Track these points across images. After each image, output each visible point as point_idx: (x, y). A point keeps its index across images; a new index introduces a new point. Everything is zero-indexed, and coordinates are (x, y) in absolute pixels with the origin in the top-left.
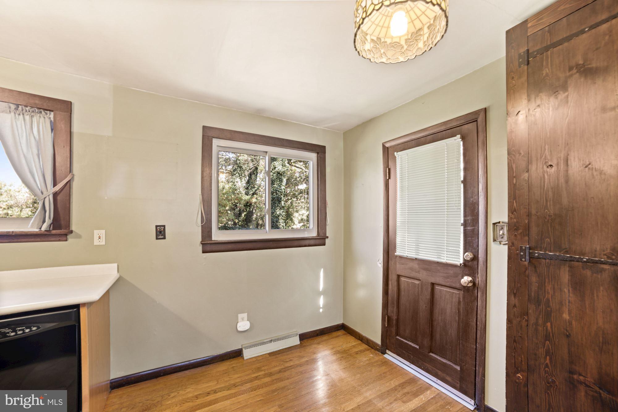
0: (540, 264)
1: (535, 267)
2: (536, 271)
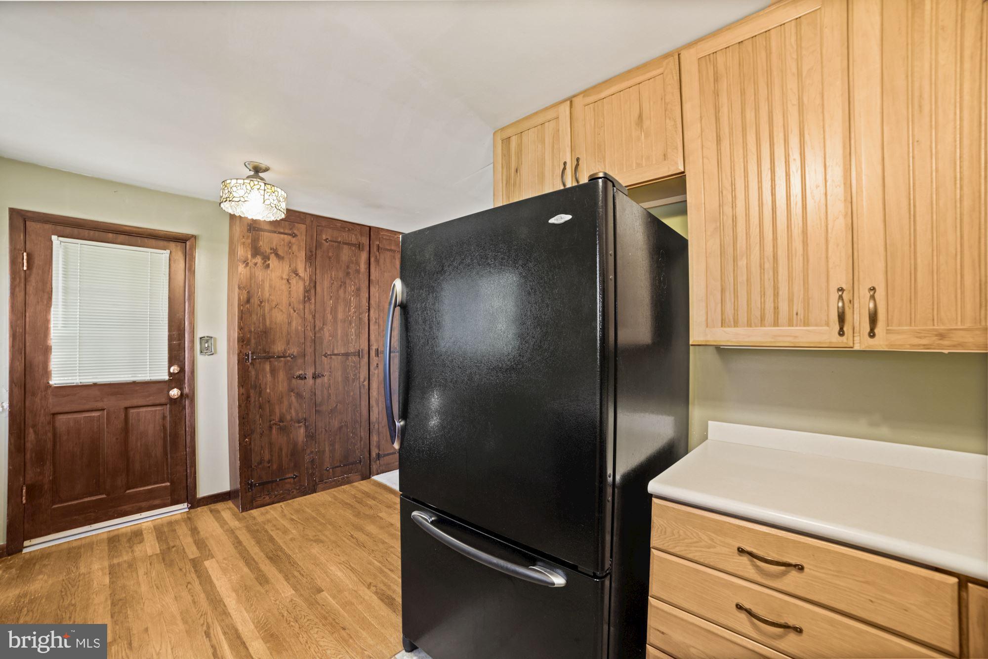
0: (256, 363)
1: (254, 365)
2: (254, 368)
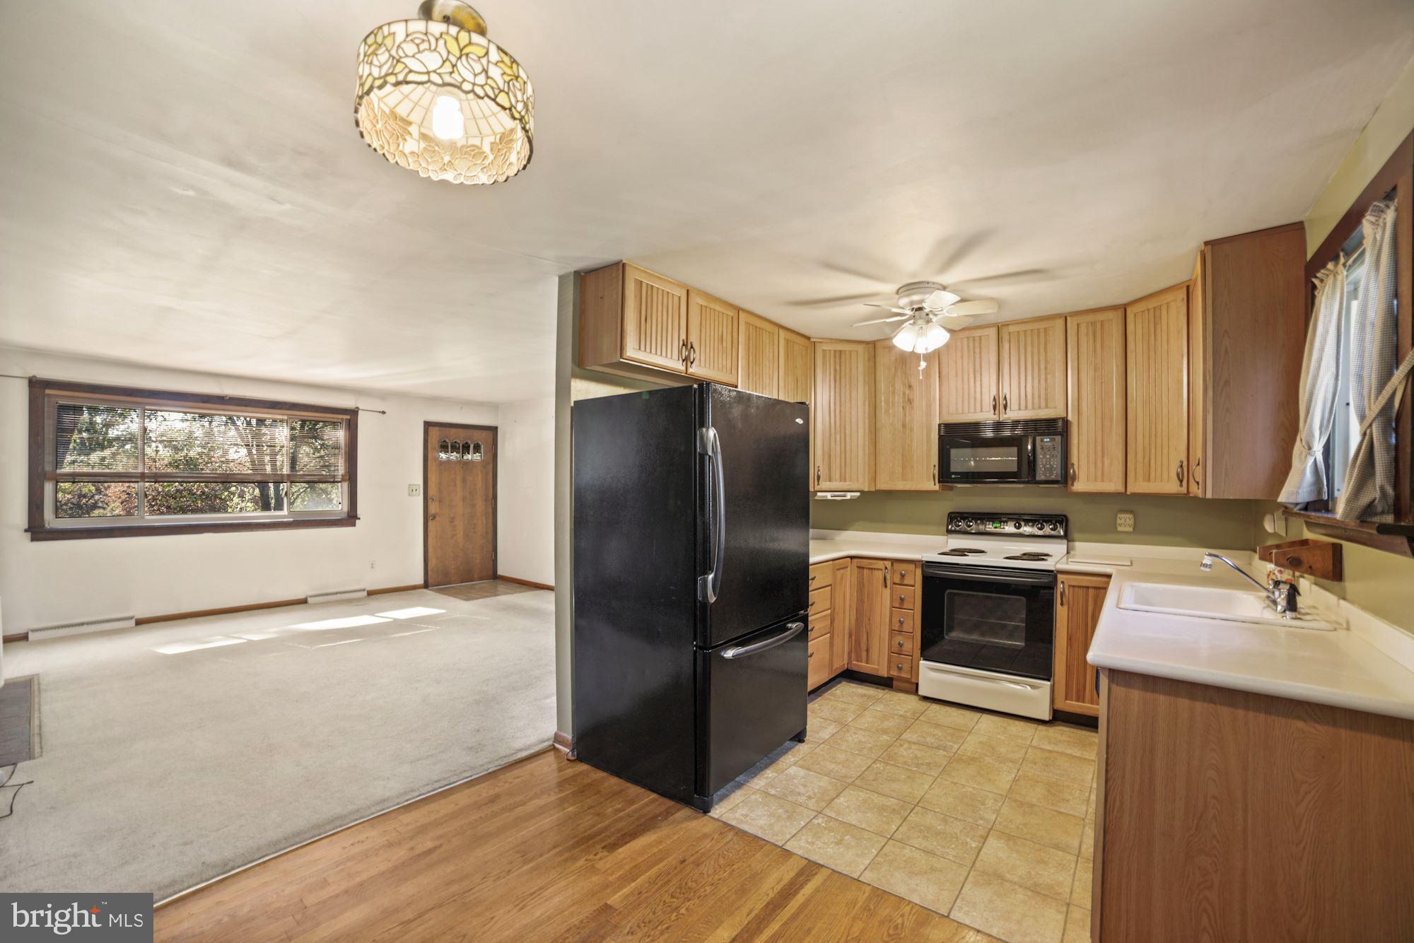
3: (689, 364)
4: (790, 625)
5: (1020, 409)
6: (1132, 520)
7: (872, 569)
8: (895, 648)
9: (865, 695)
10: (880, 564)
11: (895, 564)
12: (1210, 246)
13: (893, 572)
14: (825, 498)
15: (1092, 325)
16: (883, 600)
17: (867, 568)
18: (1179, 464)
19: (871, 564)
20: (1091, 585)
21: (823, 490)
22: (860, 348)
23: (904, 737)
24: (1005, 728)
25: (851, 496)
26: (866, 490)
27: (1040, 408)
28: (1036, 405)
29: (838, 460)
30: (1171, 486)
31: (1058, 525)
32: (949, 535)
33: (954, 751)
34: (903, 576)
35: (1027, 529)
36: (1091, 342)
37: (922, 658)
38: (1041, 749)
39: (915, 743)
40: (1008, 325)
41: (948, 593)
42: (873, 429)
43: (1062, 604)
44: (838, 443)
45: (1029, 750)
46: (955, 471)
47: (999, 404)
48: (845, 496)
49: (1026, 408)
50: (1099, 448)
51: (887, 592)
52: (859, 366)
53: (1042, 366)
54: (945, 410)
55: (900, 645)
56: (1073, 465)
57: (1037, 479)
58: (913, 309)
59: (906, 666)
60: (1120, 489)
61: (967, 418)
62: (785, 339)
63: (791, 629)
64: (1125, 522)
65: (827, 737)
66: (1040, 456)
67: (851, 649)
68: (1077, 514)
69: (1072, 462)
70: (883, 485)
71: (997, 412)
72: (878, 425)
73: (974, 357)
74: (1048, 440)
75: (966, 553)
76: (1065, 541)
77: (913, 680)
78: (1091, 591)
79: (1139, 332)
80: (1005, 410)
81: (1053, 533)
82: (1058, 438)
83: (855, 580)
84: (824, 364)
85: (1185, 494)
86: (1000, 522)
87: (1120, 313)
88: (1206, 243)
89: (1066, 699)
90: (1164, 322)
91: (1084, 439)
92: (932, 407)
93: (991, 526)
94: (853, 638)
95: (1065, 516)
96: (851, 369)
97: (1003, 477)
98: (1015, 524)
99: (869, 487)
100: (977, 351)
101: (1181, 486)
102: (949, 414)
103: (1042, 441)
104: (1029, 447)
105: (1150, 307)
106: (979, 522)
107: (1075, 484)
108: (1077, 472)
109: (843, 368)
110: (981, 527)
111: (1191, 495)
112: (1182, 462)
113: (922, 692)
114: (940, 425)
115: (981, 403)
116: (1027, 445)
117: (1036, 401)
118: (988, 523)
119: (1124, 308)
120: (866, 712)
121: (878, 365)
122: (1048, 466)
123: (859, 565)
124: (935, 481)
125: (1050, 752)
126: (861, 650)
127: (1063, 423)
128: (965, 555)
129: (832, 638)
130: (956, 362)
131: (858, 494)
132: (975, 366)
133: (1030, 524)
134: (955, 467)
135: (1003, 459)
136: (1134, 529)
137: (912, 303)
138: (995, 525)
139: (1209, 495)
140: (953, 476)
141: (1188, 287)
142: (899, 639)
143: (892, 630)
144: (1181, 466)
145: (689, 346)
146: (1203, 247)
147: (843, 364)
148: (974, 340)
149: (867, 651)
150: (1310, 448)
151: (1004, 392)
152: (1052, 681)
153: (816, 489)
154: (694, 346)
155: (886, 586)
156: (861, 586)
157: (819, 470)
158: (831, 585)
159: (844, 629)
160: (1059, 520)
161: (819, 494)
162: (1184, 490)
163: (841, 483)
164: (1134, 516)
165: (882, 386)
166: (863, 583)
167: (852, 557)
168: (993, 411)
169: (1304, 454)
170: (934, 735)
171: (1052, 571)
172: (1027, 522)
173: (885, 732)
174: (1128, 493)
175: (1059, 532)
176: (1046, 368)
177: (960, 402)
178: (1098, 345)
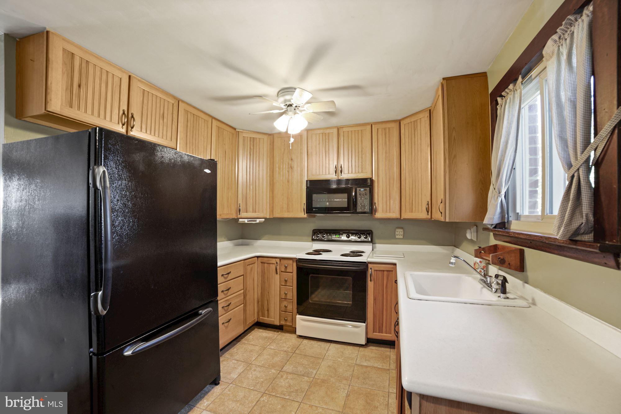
3: (130, 128)
4: (200, 311)
5: (349, 173)
6: (403, 232)
7: (269, 263)
8: (283, 309)
9: (266, 338)
10: (274, 261)
11: (282, 261)
12: (445, 81)
13: (281, 264)
14: (244, 222)
15: (384, 129)
16: (276, 280)
17: (266, 263)
18: (427, 203)
19: (268, 260)
20: (385, 270)
21: (243, 217)
22: (265, 137)
23: (284, 369)
24: (342, 352)
25: (259, 221)
26: (268, 217)
27: (359, 172)
28: (357, 172)
29: (251, 201)
30: (423, 215)
31: (368, 235)
32: (313, 242)
33: (313, 376)
34: (286, 267)
35: (353, 238)
36: (384, 138)
37: (298, 314)
38: (361, 365)
39: (290, 373)
40: (343, 127)
41: (311, 276)
42: (272, 183)
43: (371, 281)
44: (251, 191)
45: (355, 368)
46: (315, 207)
47: (338, 170)
48: (256, 221)
49: (352, 173)
50: (388, 194)
51: (278, 277)
52: (265, 147)
53: (360, 150)
54: (310, 174)
55: (286, 307)
56: (375, 203)
57: (357, 211)
58: (286, 105)
59: (289, 319)
60: (398, 216)
61: (322, 177)
62: (216, 126)
63: (201, 314)
64: (399, 233)
65: (236, 376)
66: (359, 199)
67: (259, 310)
68: (377, 230)
69: (375, 202)
70: (277, 215)
71: (337, 174)
72: (274, 181)
73: (326, 144)
74: (363, 190)
75: (321, 253)
76: (371, 244)
77: (293, 326)
78: (385, 273)
79: (407, 133)
80: (341, 173)
81: (365, 240)
82: (368, 189)
83: (260, 270)
84: (244, 145)
85: (430, 219)
86: (339, 234)
87: (398, 124)
88: (444, 79)
89: (373, 332)
90: (419, 128)
91: (381, 189)
92: (303, 171)
93: (334, 237)
94: (260, 303)
95: (371, 231)
96: (259, 149)
97: (341, 210)
98: (347, 236)
99: (270, 216)
100: (327, 141)
101: (428, 215)
102: (312, 175)
103: (360, 190)
104: (353, 194)
105: (412, 121)
106: (328, 234)
107: (376, 214)
108: (377, 208)
109: (255, 148)
110: (330, 237)
111: (433, 219)
112: (428, 202)
113: (298, 333)
114: (307, 181)
115: (329, 170)
116: (353, 193)
117: (357, 169)
118: (333, 235)
119: (399, 122)
120: (265, 351)
121: (275, 147)
122: (363, 204)
123: (262, 261)
124: (304, 212)
125: (366, 367)
126: (264, 310)
127: (370, 181)
128: (321, 254)
129: (245, 306)
130: (316, 147)
131: (263, 220)
132: (326, 149)
133: (354, 235)
134: (316, 204)
135: (341, 200)
136: (403, 237)
137: (285, 101)
138: (336, 236)
139: (447, 220)
140: (314, 210)
141: (430, 110)
142: (285, 303)
143: (281, 299)
144: (428, 204)
145: (130, 116)
146: (442, 80)
147: (255, 145)
148: (325, 135)
149: (268, 310)
150: (500, 193)
151: (341, 163)
152: (366, 323)
153: (238, 217)
154: (134, 116)
155: (277, 273)
156: (263, 273)
157: (240, 206)
158: (243, 275)
159: (254, 299)
160: (368, 233)
161: (240, 220)
162: (429, 217)
163: (254, 213)
164: (403, 230)
165: (277, 159)
166: (264, 271)
167: (258, 257)
168: (335, 174)
169: (496, 196)
170: (303, 364)
171: (365, 263)
172: (353, 234)
173: (273, 366)
174: (402, 218)
175: (368, 239)
176: (362, 151)
177: (318, 169)
178: (387, 140)
